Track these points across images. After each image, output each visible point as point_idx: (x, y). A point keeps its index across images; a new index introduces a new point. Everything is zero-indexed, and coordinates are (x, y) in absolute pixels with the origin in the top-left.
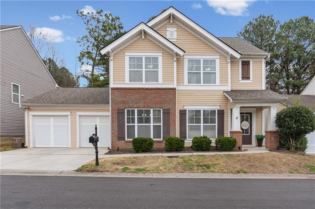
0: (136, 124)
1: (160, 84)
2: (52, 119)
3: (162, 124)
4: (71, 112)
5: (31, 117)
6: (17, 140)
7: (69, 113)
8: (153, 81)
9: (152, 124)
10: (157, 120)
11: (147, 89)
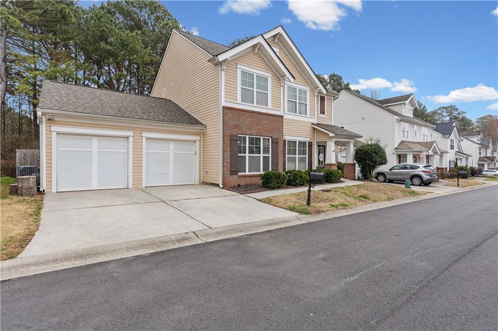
0: (247, 155)
1: (269, 109)
2: (95, 141)
3: (270, 155)
4: (134, 132)
5: (54, 135)
6: (31, 179)
7: (130, 133)
8: (263, 105)
9: (262, 155)
10: (266, 150)
11: (260, 113)
